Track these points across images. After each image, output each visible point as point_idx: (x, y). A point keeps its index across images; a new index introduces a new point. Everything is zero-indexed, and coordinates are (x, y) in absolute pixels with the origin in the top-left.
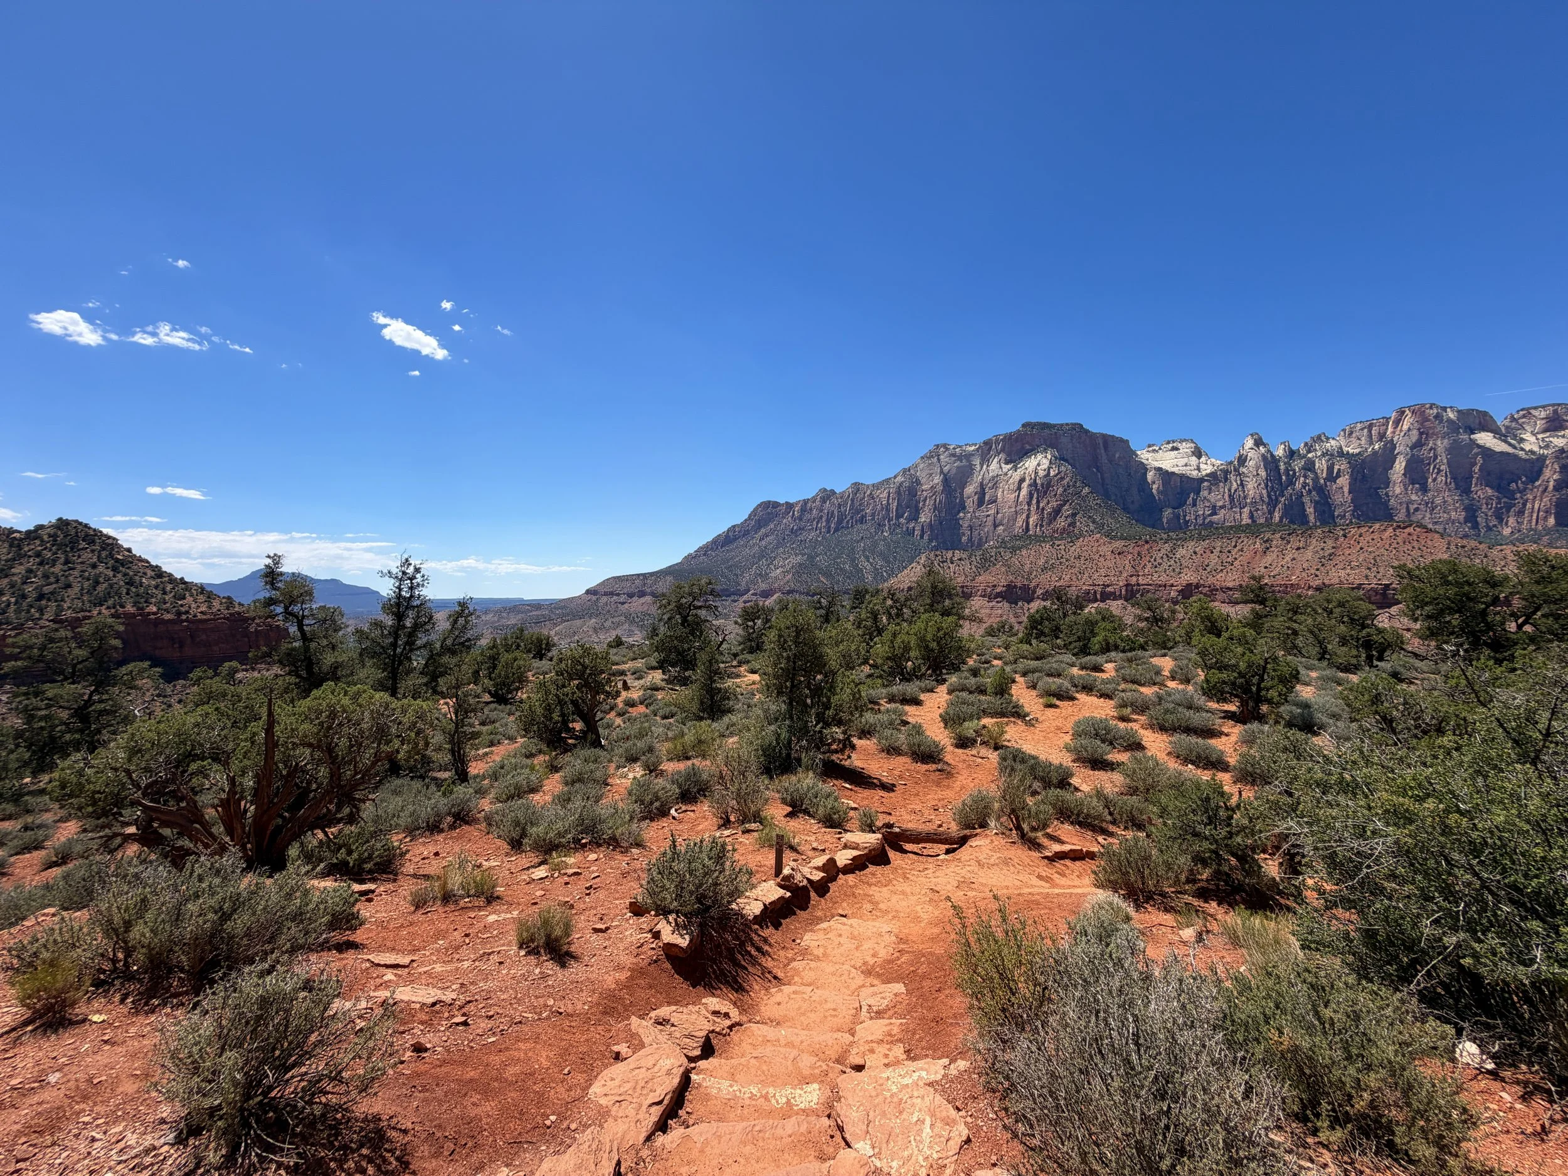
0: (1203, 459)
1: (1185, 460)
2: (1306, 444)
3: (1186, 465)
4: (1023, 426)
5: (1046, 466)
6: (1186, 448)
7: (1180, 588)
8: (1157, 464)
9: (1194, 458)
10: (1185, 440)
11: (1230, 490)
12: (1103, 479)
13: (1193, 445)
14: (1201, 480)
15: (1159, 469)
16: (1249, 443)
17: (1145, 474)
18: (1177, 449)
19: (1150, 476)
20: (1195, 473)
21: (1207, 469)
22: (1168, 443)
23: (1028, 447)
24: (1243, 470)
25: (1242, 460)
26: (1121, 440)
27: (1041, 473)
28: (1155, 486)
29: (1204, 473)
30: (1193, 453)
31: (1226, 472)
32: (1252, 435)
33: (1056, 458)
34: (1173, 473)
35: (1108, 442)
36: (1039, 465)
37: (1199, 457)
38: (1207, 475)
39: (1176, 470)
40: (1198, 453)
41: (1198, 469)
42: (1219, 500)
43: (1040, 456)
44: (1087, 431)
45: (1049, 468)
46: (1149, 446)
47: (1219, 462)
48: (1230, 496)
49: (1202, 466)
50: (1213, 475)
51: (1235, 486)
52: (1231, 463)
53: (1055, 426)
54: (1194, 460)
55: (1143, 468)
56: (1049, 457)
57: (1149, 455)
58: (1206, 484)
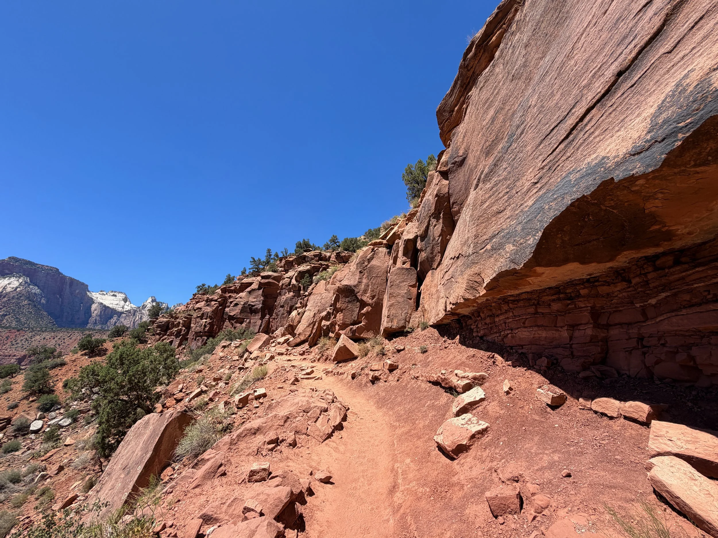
0: (127, 303)
1: (118, 302)
2: (174, 306)
3: (117, 304)
4: (10, 258)
5: (15, 286)
6: (121, 296)
7: (18, 357)
8: (101, 301)
9: (123, 302)
10: (121, 293)
11: (134, 320)
12: (62, 302)
13: (124, 296)
14: (123, 313)
15: (102, 304)
16: (150, 300)
17: (91, 305)
18: (116, 296)
19: (94, 306)
20: (120, 309)
21: (127, 308)
22: (112, 292)
23: (7, 272)
24: (143, 311)
25: (144, 307)
26: (83, 284)
27: (9, 289)
28: (96, 312)
29: (125, 310)
30: (123, 299)
31: (135, 311)
32: (152, 297)
33: (26, 282)
34: (108, 307)
35: (73, 282)
36: (9, 284)
37: (125, 302)
38: (126, 311)
39: (111, 306)
40: (125, 300)
41: (123, 308)
42: (128, 324)
43: (12, 279)
44: (60, 273)
45: (17, 288)
46: (101, 291)
47: (134, 306)
48: (134, 323)
49: (125, 307)
50: (129, 311)
51: (137, 318)
52: (139, 307)
53: (37, 264)
54: (122, 303)
55: (92, 301)
56: (21, 281)
57: (99, 296)
58: (124, 315)
